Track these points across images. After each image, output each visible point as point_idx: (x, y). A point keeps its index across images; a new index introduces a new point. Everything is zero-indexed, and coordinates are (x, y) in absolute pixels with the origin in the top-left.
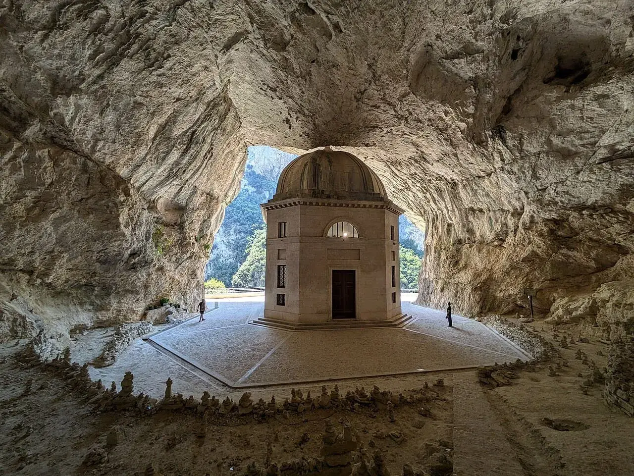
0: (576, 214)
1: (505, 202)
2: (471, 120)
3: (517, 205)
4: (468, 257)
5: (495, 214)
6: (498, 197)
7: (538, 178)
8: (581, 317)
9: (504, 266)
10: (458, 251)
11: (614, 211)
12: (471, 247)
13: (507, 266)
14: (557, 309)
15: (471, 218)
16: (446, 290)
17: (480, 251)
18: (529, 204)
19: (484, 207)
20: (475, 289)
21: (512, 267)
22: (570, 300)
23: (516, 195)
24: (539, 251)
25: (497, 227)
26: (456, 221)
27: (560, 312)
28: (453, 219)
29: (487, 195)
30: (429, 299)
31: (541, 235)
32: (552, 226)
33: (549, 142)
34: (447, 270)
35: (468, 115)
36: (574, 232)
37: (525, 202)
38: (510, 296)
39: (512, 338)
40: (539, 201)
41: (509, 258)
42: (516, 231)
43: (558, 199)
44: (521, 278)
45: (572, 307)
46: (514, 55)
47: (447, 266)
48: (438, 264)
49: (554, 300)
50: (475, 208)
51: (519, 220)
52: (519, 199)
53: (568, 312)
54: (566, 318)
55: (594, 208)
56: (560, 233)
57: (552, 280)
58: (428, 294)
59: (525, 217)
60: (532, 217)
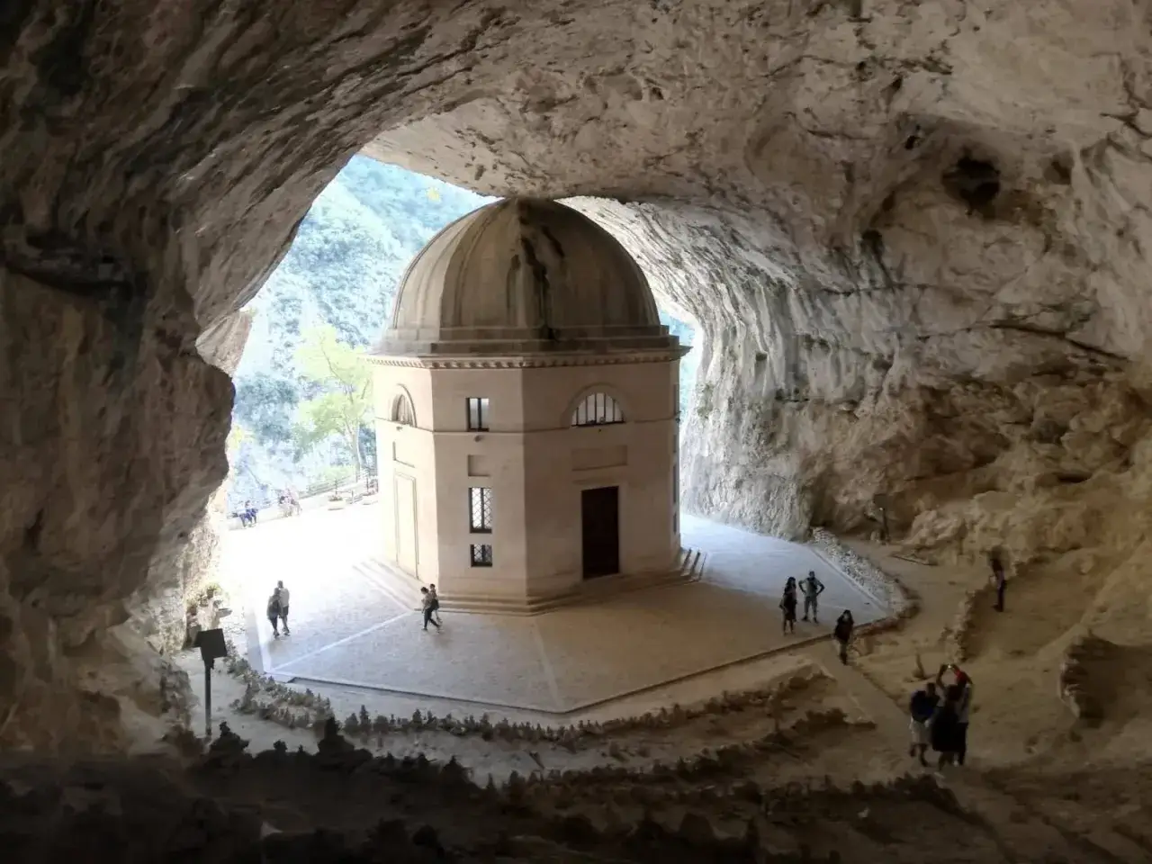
0: (959, 388)
1: (866, 341)
2: (834, 217)
3: (885, 350)
4: (793, 425)
5: (846, 356)
6: (857, 331)
7: (919, 322)
8: (948, 541)
9: (853, 451)
10: (776, 414)
11: (1000, 392)
12: (800, 409)
13: (858, 452)
14: (921, 527)
15: (804, 354)
16: (745, 485)
17: (814, 417)
18: (901, 356)
19: (831, 339)
20: (802, 490)
21: (866, 455)
22: (940, 516)
23: (885, 335)
24: (907, 433)
25: (849, 380)
26: (775, 355)
27: (924, 533)
28: (771, 349)
29: (839, 323)
30: (708, 500)
31: (913, 410)
32: (929, 398)
33: (939, 274)
34: (752, 449)
35: (830, 209)
36: (955, 413)
37: (897, 349)
38: (858, 502)
39: (862, 580)
40: (917, 356)
41: (863, 439)
42: (877, 395)
43: (940, 359)
44: (877, 473)
45: (939, 527)
46: (910, 144)
47: (753, 441)
48: (735, 437)
49: (918, 512)
50: (814, 337)
51: (884, 377)
52: (888, 341)
53: (934, 534)
54: (930, 541)
55: (979, 383)
56: (938, 411)
57: (918, 478)
58: (707, 489)
59: (894, 373)
60: (903, 378)
